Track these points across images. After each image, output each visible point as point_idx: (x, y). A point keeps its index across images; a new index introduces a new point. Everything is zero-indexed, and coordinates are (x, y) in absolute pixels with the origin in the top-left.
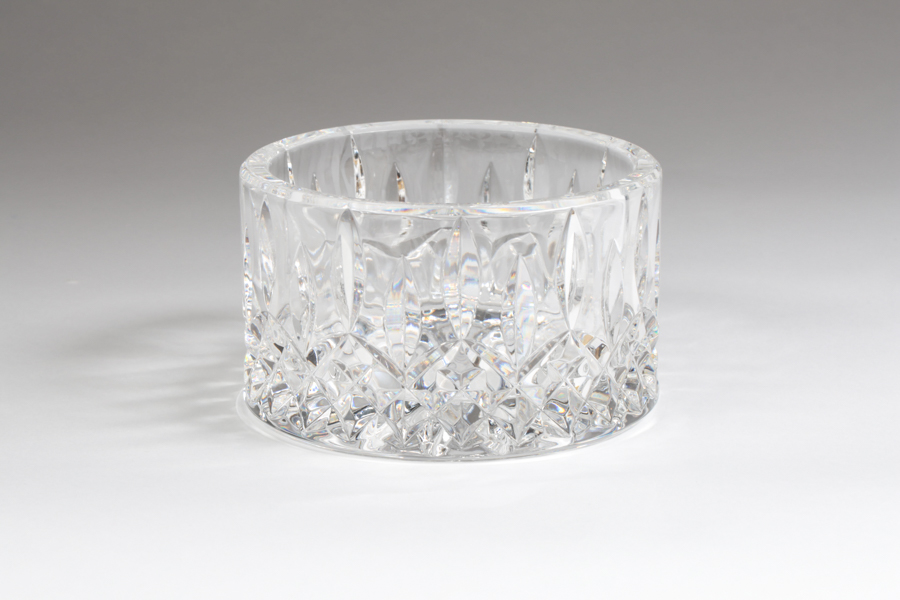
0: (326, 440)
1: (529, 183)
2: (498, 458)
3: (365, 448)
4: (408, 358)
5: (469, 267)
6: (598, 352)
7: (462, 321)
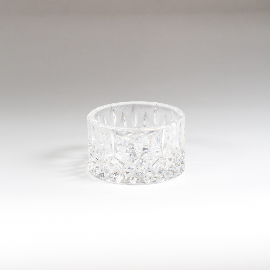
0: (107, 180)
1: (155, 116)
2: (148, 184)
3: (117, 182)
4: (127, 161)
5: (140, 139)
6: (170, 159)
7: (139, 152)
